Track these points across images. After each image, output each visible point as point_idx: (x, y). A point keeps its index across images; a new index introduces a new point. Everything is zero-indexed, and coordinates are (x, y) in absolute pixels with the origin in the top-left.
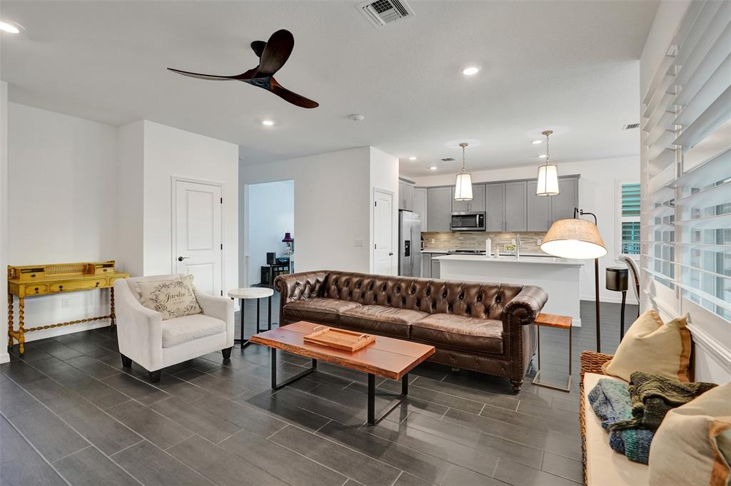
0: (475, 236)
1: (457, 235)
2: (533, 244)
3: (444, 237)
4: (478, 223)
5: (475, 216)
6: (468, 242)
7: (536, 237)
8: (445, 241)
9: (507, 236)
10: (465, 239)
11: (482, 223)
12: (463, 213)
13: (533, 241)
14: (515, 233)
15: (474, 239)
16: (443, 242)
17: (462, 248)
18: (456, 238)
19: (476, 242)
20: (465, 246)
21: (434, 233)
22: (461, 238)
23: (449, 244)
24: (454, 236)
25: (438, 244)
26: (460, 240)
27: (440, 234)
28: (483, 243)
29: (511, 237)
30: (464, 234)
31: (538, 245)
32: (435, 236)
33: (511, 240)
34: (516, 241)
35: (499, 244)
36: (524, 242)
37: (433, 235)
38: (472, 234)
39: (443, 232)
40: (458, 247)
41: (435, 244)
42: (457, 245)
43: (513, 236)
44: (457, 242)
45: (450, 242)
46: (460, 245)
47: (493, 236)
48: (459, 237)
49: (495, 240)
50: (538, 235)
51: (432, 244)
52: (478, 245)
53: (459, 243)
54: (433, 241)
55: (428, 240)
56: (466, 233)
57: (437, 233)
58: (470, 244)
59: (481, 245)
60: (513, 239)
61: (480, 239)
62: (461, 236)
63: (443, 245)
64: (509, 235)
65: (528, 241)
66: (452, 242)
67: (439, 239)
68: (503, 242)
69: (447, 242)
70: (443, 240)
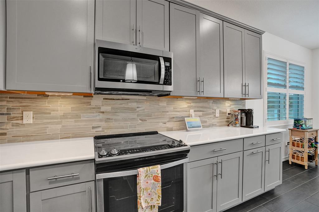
0: (134, 105)
2: (213, 116)
4: (163, 76)
6: (121, 115)
7: (215, 106)
8: (65, 116)
9: (184, 105)
10: (115, 111)
11: (168, 78)
13: (212, 111)
15: (133, 110)
16: (60, 119)
17: (108, 129)
18: (94, 108)
19: (135, 116)
20: (114, 124)
21: (26, 95)
22: (107, 108)
23: (76, 124)
24: (89, 103)
25: (44, 124)
26: (103, 112)
27: (49, 99)
28: (148, 116)
29: (190, 106)
30: (114, 99)
31: (216, 116)
32: (34, 105)
33: (188, 110)
34: (195, 111)
35: (174, 118)
36: (202, 113)
37: (27, 100)
38: (129, 99)
39: (62, 95)
40: (100, 129)
41: (34, 124)
42: (95, 124)
43: (192, 104)
44: (98, 118)
45: (80, 118)
46: (103, 124)
47: (167, 105)
48: (102, 106)
49: (168, 112)
50: (216, 104)
51: (24, 125)
52: (140, 121)
53: (101, 120)
54: (28, 118)
55: (7, 114)
56: (117, 98)
57: (42, 95)
58: (125, 120)
59: (146, 121)
60: (191, 109)
61: (144, 110)
62: (105, 104)
63: (59, 127)
64: (186, 103)
65: (207, 112)
66: (84, 119)
67: (50, 113)
68: (179, 114)
69: (70, 118)
70: (60, 113)
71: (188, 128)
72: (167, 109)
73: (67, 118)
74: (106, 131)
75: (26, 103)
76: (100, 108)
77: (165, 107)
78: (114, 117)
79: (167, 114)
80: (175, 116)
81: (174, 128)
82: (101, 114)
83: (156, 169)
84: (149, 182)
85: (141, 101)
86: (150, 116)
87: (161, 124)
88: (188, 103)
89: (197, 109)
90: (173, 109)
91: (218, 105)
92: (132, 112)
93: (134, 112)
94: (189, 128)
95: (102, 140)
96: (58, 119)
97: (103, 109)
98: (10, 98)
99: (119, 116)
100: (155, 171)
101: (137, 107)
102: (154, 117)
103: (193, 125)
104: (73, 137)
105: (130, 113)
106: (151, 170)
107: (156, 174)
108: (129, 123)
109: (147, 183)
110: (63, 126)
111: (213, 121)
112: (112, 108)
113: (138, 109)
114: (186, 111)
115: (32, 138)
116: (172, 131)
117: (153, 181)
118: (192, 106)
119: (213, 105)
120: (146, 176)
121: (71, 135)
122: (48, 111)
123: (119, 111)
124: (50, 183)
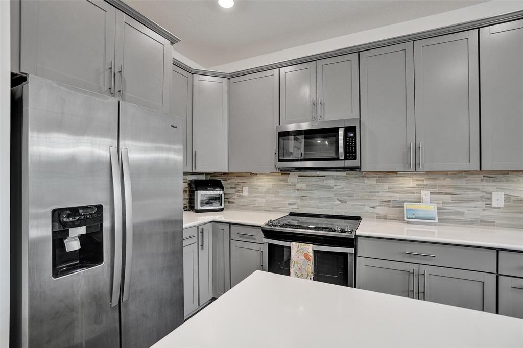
0: (331, 182)
1: (293, 178)
2: (483, 204)
3: (265, 183)
4: (341, 150)
5: (336, 130)
6: (316, 194)
7: (488, 186)
8: (267, 192)
9: (408, 183)
10: (310, 189)
11: (351, 151)
12: (305, 126)
13: (479, 195)
14: (431, 174)
15: (329, 188)
16: (265, 193)
17: (303, 207)
18: (290, 185)
19: (332, 196)
20: (309, 202)
21: (244, 174)
22: (301, 185)
23: (276, 199)
24: (286, 181)
25: (255, 197)
26: (298, 190)
27: (257, 177)
28: (349, 197)
29: (421, 185)
30: (309, 176)
31: (493, 206)
32: (249, 181)
33: (419, 191)
34: (431, 193)
35: (388, 201)
36: (452, 198)
37: (245, 178)
38: (325, 176)
39: (263, 173)
40: (295, 206)
41: (249, 197)
42: (292, 201)
43: (425, 182)
44: (293, 195)
45: (278, 194)
46: (298, 201)
47: (377, 182)
48: (298, 183)
49: (378, 192)
50: (494, 181)
51: (243, 196)
52: (338, 202)
53: (296, 198)
54: (245, 191)
55: (235, 188)
56: (312, 175)
57: (252, 174)
58: (320, 199)
59: (346, 202)
60: (423, 190)
61: (343, 188)
62: (301, 181)
63: (264, 200)
64: (414, 180)
65: (465, 196)
66: (282, 195)
67: (258, 189)
68: (398, 197)
69: (272, 194)
70: (264, 189)
71: (405, 217)
72: (377, 189)
73: (269, 194)
74: (300, 209)
75: (244, 180)
76: (295, 185)
77: (374, 186)
78: (309, 195)
79: (377, 194)
80: (391, 199)
81: (388, 215)
82: (296, 191)
83: (307, 247)
84: (300, 257)
85: (339, 177)
86: (351, 197)
87: (367, 208)
88: (417, 180)
89: (439, 190)
90: (387, 188)
91: (499, 184)
92: (328, 191)
93: (330, 191)
94: (407, 218)
95: (297, 218)
96: (262, 194)
97: (298, 186)
98: (237, 176)
99: (314, 194)
100: (306, 248)
101: (335, 185)
102: (356, 198)
103: (416, 215)
104: (273, 211)
105: (326, 191)
106: (302, 246)
107: (307, 252)
108: (325, 203)
109: (298, 257)
110: (266, 200)
111: (485, 213)
112: (307, 185)
113: (335, 188)
114: (414, 193)
115: (247, 208)
116: (387, 219)
117: (303, 258)
118: (427, 185)
119: (483, 183)
120: (298, 251)
121: (271, 209)
122: (257, 187)
123: (313, 189)
124: (240, 237)
